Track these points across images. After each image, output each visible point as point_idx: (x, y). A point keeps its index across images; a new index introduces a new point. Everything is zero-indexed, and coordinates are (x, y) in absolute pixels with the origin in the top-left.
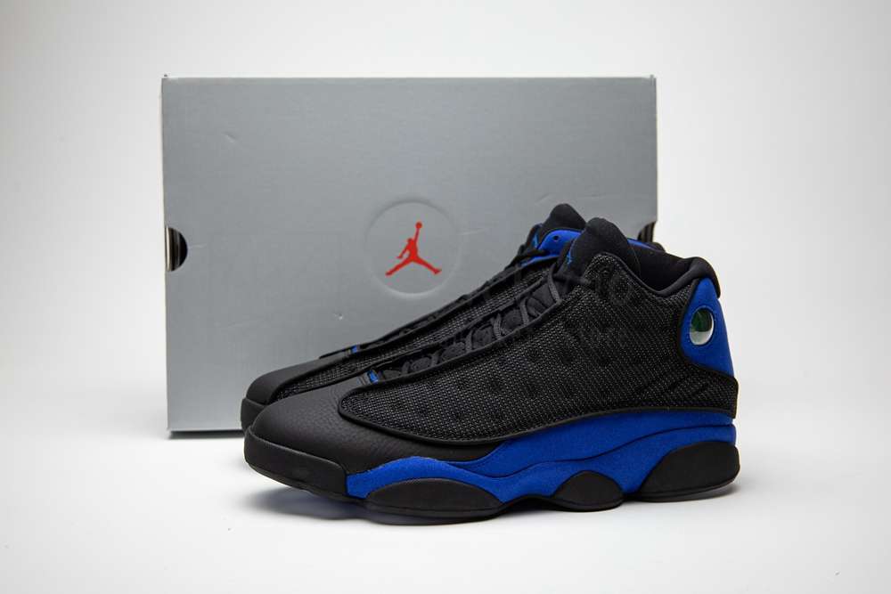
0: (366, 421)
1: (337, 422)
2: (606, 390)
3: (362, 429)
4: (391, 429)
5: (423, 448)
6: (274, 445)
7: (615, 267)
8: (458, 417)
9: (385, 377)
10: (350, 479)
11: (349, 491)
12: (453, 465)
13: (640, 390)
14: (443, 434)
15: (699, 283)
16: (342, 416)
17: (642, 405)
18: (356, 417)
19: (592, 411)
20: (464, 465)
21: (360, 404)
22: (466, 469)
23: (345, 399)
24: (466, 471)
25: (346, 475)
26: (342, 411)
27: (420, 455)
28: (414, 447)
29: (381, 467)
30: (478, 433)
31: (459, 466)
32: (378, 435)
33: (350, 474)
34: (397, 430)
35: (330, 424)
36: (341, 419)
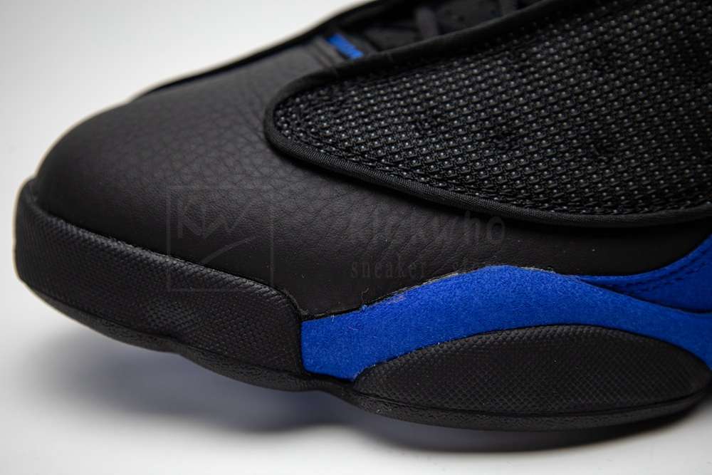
0: (348, 166)
1: (266, 171)
3: (340, 188)
4: (419, 186)
6: (93, 237)
9: (377, 47)
10: (312, 331)
11: (309, 362)
14: (566, 199)
16: (279, 151)
18: (320, 156)
21: (323, 118)
22: (636, 296)
23: (283, 104)
24: (634, 301)
25: (300, 320)
26: (277, 138)
27: (510, 259)
29: (399, 298)
31: (615, 288)
32: (384, 205)
33: (311, 317)
34: (438, 190)
35: (249, 176)
36: (276, 161)
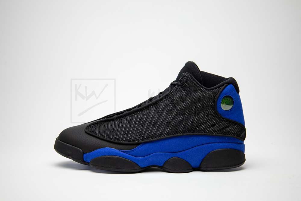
0: (93, 134)
2: (184, 126)
4: (101, 137)
5: (111, 144)
7: (188, 78)
8: (126, 134)
12: (121, 151)
13: (198, 126)
15: (226, 86)
16: (86, 132)
17: (199, 132)
18: (90, 133)
19: (178, 133)
20: (126, 152)
22: (126, 153)
28: (108, 144)
29: (95, 151)
30: (132, 140)
31: (123, 152)
33: (85, 153)
34: (103, 138)
35: (81, 135)
